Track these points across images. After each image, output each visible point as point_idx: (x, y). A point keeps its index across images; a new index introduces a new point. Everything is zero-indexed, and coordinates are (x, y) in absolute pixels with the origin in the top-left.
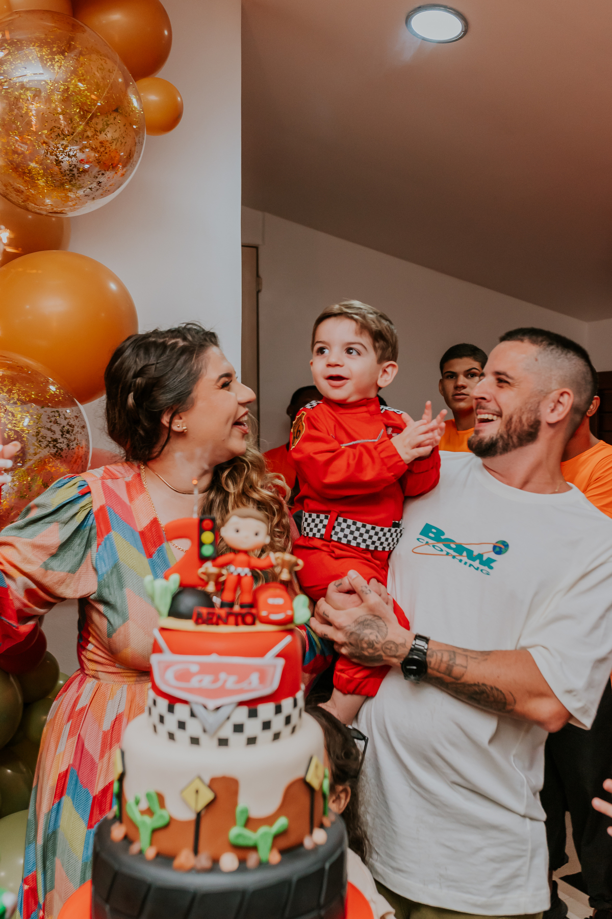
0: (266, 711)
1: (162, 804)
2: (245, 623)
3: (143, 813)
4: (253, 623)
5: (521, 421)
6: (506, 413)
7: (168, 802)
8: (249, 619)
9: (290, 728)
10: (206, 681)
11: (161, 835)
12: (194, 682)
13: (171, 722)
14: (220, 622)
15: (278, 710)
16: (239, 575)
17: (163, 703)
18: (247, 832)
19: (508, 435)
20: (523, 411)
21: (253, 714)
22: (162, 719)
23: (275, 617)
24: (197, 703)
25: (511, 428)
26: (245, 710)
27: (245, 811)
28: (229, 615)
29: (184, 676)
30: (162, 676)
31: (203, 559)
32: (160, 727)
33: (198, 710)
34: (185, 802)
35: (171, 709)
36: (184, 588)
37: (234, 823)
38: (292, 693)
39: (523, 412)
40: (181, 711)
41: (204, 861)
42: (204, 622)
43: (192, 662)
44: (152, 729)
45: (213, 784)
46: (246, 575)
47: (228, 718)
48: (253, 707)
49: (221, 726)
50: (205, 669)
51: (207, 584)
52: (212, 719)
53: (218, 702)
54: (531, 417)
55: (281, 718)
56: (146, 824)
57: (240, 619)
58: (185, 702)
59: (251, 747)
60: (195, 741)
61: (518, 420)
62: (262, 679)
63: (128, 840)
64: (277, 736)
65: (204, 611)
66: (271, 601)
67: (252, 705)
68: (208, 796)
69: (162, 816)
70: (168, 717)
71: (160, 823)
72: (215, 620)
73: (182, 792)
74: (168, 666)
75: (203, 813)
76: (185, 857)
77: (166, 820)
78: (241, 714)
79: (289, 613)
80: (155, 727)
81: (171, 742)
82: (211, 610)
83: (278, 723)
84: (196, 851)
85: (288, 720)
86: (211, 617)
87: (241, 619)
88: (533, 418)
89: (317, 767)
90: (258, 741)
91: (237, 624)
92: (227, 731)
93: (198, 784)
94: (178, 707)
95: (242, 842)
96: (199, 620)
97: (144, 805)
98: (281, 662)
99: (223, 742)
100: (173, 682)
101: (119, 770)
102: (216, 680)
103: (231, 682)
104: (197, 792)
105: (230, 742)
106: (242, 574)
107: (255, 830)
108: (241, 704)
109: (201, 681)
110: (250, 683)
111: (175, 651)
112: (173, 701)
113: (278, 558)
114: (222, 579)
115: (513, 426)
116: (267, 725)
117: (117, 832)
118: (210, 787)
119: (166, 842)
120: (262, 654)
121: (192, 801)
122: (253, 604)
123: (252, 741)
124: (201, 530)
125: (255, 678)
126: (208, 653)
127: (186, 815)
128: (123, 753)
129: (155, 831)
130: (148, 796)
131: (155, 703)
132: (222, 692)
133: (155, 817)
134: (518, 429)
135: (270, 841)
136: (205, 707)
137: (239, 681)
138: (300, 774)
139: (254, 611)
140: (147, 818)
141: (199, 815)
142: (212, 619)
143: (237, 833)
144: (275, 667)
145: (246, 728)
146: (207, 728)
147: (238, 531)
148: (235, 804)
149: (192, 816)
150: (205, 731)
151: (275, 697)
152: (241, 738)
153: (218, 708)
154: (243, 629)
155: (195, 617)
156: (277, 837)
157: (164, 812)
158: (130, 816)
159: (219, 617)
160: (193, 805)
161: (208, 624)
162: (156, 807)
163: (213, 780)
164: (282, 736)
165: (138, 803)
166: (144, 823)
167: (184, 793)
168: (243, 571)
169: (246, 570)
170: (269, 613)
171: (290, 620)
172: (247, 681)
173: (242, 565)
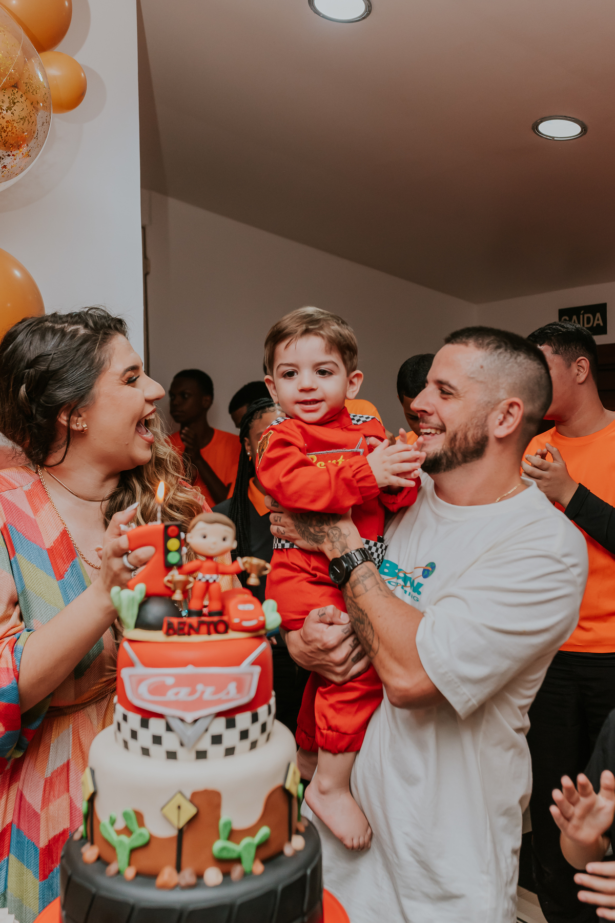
0: (244, 720)
1: (141, 822)
2: (217, 632)
3: (119, 833)
4: (226, 632)
5: (466, 438)
6: (450, 429)
7: (147, 819)
9: (265, 735)
10: (183, 693)
11: (140, 856)
12: (170, 695)
13: (145, 737)
14: (192, 631)
15: (255, 718)
16: (207, 581)
17: (135, 720)
18: (231, 845)
19: (452, 452)
20: (468, 427)
21: (231, 724)
22: (134, 735)
23: (246, 624)
24: (173, 717)
25: (455, 445)
26: (222, 721)
27: (228, 824)
29: (159, 690)
30: (135, 690)
31: (169, 567)
32: (132, 743)
33: (174, 724)
34: (166, 819)
35: (145, 724)
36: (149, 597)
37: (218, 837)
38: (266, 701)
39: (469, 429)
40: (156, 726)
41: (187, 876)
42: (175, 633)
43: (167, 675)
44: (122, 744)
45: (195, 798)
46: (214, 581)
47: (207, 730)
48: (230, 717)
49: (199, 738)
50: (181, 681)
51: (174, 592)
52: (190, 732)
53: (196, 715)
54: (477, 433)
55: (258, 726)
56: (124, 844)
58: (160, 716)
59: (230, 758)
60: (172, 755)
61: (463, 438)
62: (240, 689)
63: (102, 861)
64: (254, 745)
65: (174, 621)
67: (229, 716)
68: (189, 811)
69: (141, 835)
70: (142, 732)
71: (140, 842)
72: (186, 629)
73: (162, 809)
74: (141, 680)
75: (185, 829)
76: (168, 874)
77: (147, 837)
78: (219, 725)
80: (126, 743)
81: (145, 757)
82: (179, 620)
83: (255, 732)
84: (179, 868)
86: (182, 627)
88: (479, 435)
89: (294, 773)
90: (236, 751)
91: (209, 633)
92: (205, 744)
93: (179, 800)
94: (153, 722)
95: (225, 855)
96: (171, 630)
97: (120, 825)
98: (257, 670)
99: (201, 755)
100: (147, 696)
101: (91, 790)
102: (193, 692)
103: (208, 693)
104: (179, 807)
105: (209, 754)
106: (211, 581)
107: (238, 842)
108: (219, 715)
109: (177, 694)
110: (228, 693)
111: (148, 663)
112: (146, 716)
113: (246, 563)
114: (189, 586)
115: (457, 443)
116: (244, 735)
117: (90, 853)
118: (192, 801)
119: (146, 861)
120: (238, 663)
121: (173, 818)
122: (223, 612)
123: (230, 751)
124: (167, 537)
125: (232, 687)
126: (184, 664)
127: (165, 831)
128: (93, 772)
129: (133, 851)
130: (126, 815)
131: (125, 718)
132: (200, 703)
133: (133, 836)
134: (463, 447)
135: (253, 851)
136: (182, 720)
137: (217, 692)
138: (279, 782)
140: (124, 838)
141: (181, 832)
142: (183, 629)
143: (219, 846)
144: (252, 674)
145: (224, 739)
146: (185, 742)
147: (204, 537)
148: (218, 817)
149: (173, 833)
150: (182, 745)
151: (250, 706)
152: (220, 749)
153: (196, 721)
154: (215, 637)
155: (165, 628)
156: (260, 847)
157: (143, 830)
158: (106, 836)
159: (191, 627)
160: (175, 822)
161: (179, 635)
162: (134, 826)
163: (194, 795)
164: (259, 744)
165: (113, 822)
166: (121, 843)
167: (165, 810)
168: (211, 577)
169: (215, 576)
170: (241, 621)
171: (262, 626)
172: (225, 692)
173: (210, 571)
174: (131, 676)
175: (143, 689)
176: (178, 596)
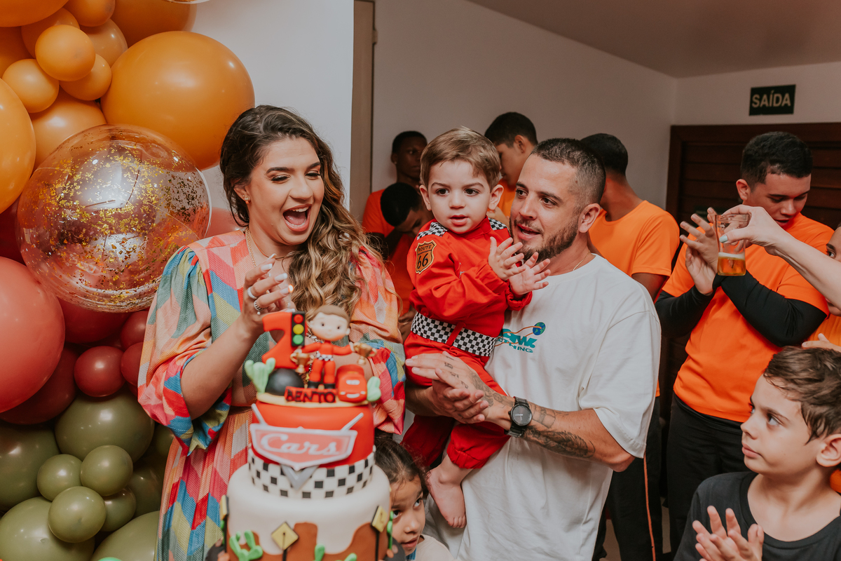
0: (342, 471)
1: (257, 543)
2: (326, 401)
3: (241, 547)
4: (334, 401)
7: (261, 540)
8: (330, 398)
10: (294, 448)
12: (284, 449)
13: (266, 477)
14: (306, 399)
15: (352, 470)
16: (323, 360)
17: (259, 463)
21: (331, 474)
22: (258, 474)
23: (350, 396)
24: (286, 465)
27: (323, 549)
28: (314, 393)
29: (276, 443)
30: (259, 442)
31: (294, 347)
32: (256, 480)
33: (287, 470)
34: (275, 542)
35: (266, 468)
36: (277, 369)
37: (313, 558)
38: (364, 456)
40: (274, 470)
42: (293, 400)
43: (283, 433)
44: (251, 481)
45: (297, 528)
46: (329, 360)
47: (311, 477)
48: (330, 469)
49: (304, 483)
50: (292, 439)
51: (297, 366)
52: (298, 478)
53: (302, 465)
55: (354, 476)
56: (245, 557)
57: (322, 398)
58: (277, 463)
59: (329, 499)
60: (284, 494)
62: (338, 448)
64: (350, 490)
65: (294, 390)
66: (349, 382)
67: (330, 467)
68: (292, 537)
69: (256, 551)
70: (263, 473)
71: (256, 556)
72: (302, 397)
73: (273, 533)
74: (263, 434)
75: (289, 550)
77: (261, 554)
78: (321, 474)
79: (363, 393)
80: (253, 479)
81: (266, 492)
82: (300, 390)
83: (351, 480)
85: (360, 477)
86: (299, 395)
87: (324, 397)
89: (382, 514)
90: (335, 494)
91: (320, 401)
92: (309, 487)
93: (285, 529)
94: (271, 466)
96: (290, 397)
97: (243, 541)
98: (355, 433)
99: (306, 495)
100: (268, 447)
101: (224, 512)
102: (301, 448)
103: (313, 449)
104: (284, 534)
105: (312, 495)
106: (326, 360)
108: (321, 466)
109: (289, 448)
110: (329, 451)
111: (271, 422)
112: (267, 462)
113: (356, 346)
114: (310, 362)
116: (342, 482)
117: (223, 559)
118: (295, 530)
120: (339, 428)
121: (279, 539)
122: (335, 386)
123: (329, 494)
124: (293, 323)
125: (332, 446)
126: (296, 426)
127: (275, 551)
130: (246, 535)
131: (253, 460)
132: (306, 457)
133: (251, 551)
136: (292, 468)
137: (319, 449)
138: (368, 520)
139: (334, 391)
140: (245, 552)
141: (285, 552)
142: (299, 397)
144: (349, 437)
145: (325, 485)
146: (294, 485)
147: (323, 325)
148: (314, 544)
149: (280, 552)
150: (292, 486)
151: (348, 461)
152: (322, 492)
153: (303, 469)
154: (325, 405)
155: (286, 394)
157: (258, 548)
158: (233, 548)
159: (306, 396)
160: (281, 544)
161: (297, 401)
162: (253, 544)
163: (297, 525)
164: (354, 489)
165: (238, 539)
166: (243, 554)
167: (274, 534)
168: (327, 357)
169: (330, 356)
170: (346, 394)
171: (365, 398)
172: (326, 449)
173: (326, 352)
174: (257, 431)
175: (265, 441)
176: (301, 370)
